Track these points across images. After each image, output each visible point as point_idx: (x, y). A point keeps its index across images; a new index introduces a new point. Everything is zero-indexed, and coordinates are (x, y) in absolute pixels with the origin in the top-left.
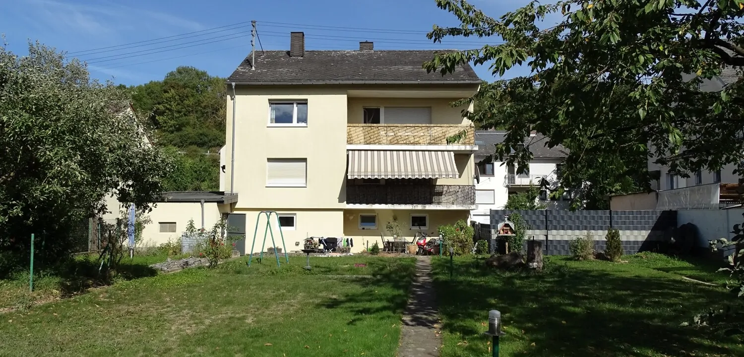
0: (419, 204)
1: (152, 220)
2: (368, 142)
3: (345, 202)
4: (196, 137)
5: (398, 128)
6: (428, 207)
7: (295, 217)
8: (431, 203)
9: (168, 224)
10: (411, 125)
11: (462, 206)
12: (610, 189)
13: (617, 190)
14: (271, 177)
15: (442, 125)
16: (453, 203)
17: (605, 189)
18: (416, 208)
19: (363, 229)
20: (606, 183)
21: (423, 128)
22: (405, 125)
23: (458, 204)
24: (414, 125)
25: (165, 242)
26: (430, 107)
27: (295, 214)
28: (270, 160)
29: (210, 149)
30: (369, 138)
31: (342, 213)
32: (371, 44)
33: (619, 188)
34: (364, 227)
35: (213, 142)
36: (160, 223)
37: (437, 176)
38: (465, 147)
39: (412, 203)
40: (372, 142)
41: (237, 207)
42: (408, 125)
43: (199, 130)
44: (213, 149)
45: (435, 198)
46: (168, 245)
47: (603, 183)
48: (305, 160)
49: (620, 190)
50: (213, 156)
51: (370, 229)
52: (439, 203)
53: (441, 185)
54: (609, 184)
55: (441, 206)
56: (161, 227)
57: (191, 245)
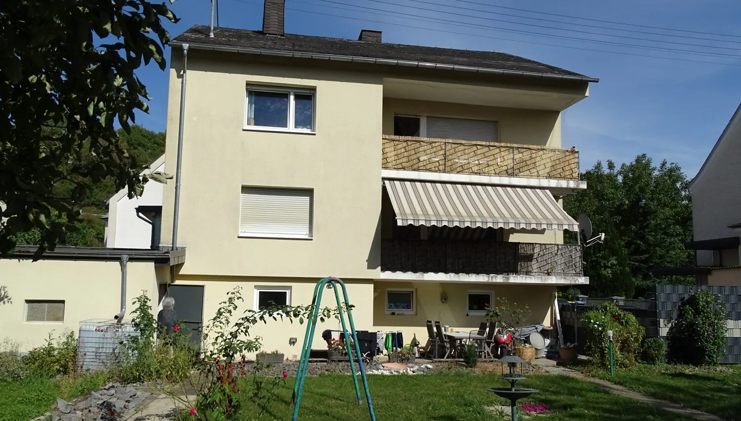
0: (498, 274)
1: (10, 295)
2: (415, 167)
3: (380, 268)
4: (65, 193)
5: (462, 148)
6: (514, 279)
7: (288, 292)
8: (516, 272)
9: (47, 304)
10: (484, 143)
11: (565, 278)
12: (604, 264)
13: (613, 265)
14: (247, 220)
15: (531, 146)
16: (548, 274)
17: (599, 263)
18: (494, 281)
19: (393, 314)
20: (599, 257)
21: (503, 149)
22: (475, 143)
23: (558, 274)
24: (488, 144)
25: (40, 343)
26: (496, 122)
27: (290, 288)
28: (246, 189)
29: (83, 208)
30: (416, 161)
31: (372, 286)
32: (378, 35)
33: (615, 262)
34: (394, 310)
35: (87, 200)
36: (28, 301)
37: (544, 226)
38: (568, 183)
39: (488, 272)
40: (422, 168)
41: (182, 272)
42: (479, 143)
43: (70, 185)
44: (87, 208)
45: (521, 265)
46: (49, 351)
47: (596, 257)
48: (309, 192)
49: (617, 264)
50: (88, 216)
51: (403, 314)
52: (528, 273)
53: (531, 244)
54: (603, 258)
55: (533, 278)
56: (30, 309)
57: (100, 350)
